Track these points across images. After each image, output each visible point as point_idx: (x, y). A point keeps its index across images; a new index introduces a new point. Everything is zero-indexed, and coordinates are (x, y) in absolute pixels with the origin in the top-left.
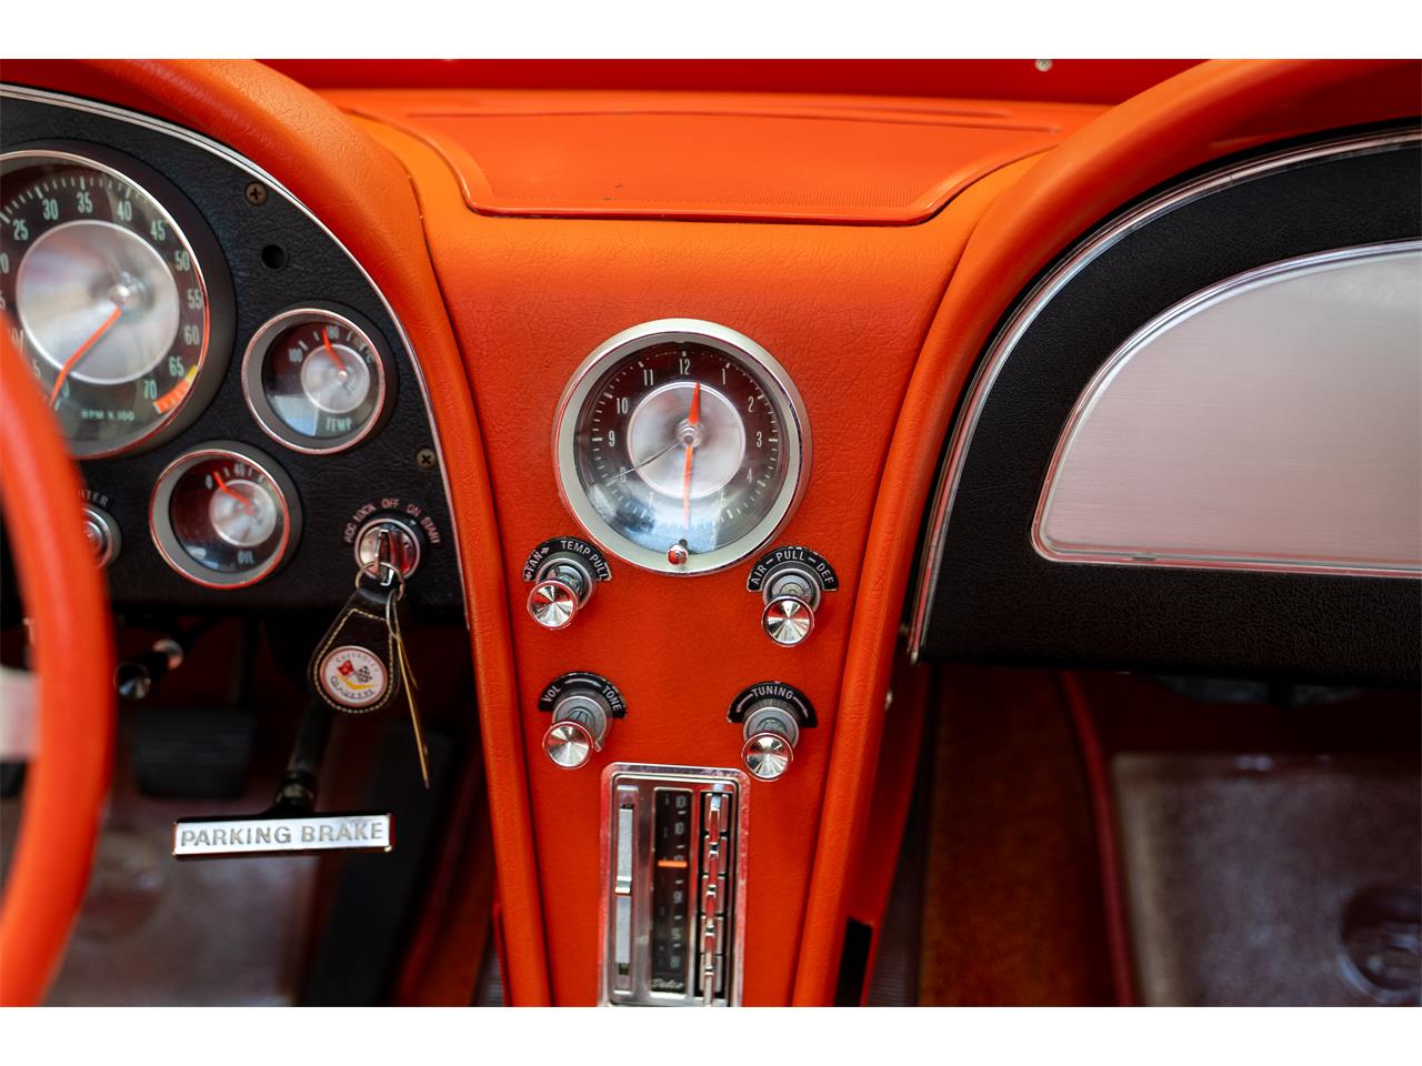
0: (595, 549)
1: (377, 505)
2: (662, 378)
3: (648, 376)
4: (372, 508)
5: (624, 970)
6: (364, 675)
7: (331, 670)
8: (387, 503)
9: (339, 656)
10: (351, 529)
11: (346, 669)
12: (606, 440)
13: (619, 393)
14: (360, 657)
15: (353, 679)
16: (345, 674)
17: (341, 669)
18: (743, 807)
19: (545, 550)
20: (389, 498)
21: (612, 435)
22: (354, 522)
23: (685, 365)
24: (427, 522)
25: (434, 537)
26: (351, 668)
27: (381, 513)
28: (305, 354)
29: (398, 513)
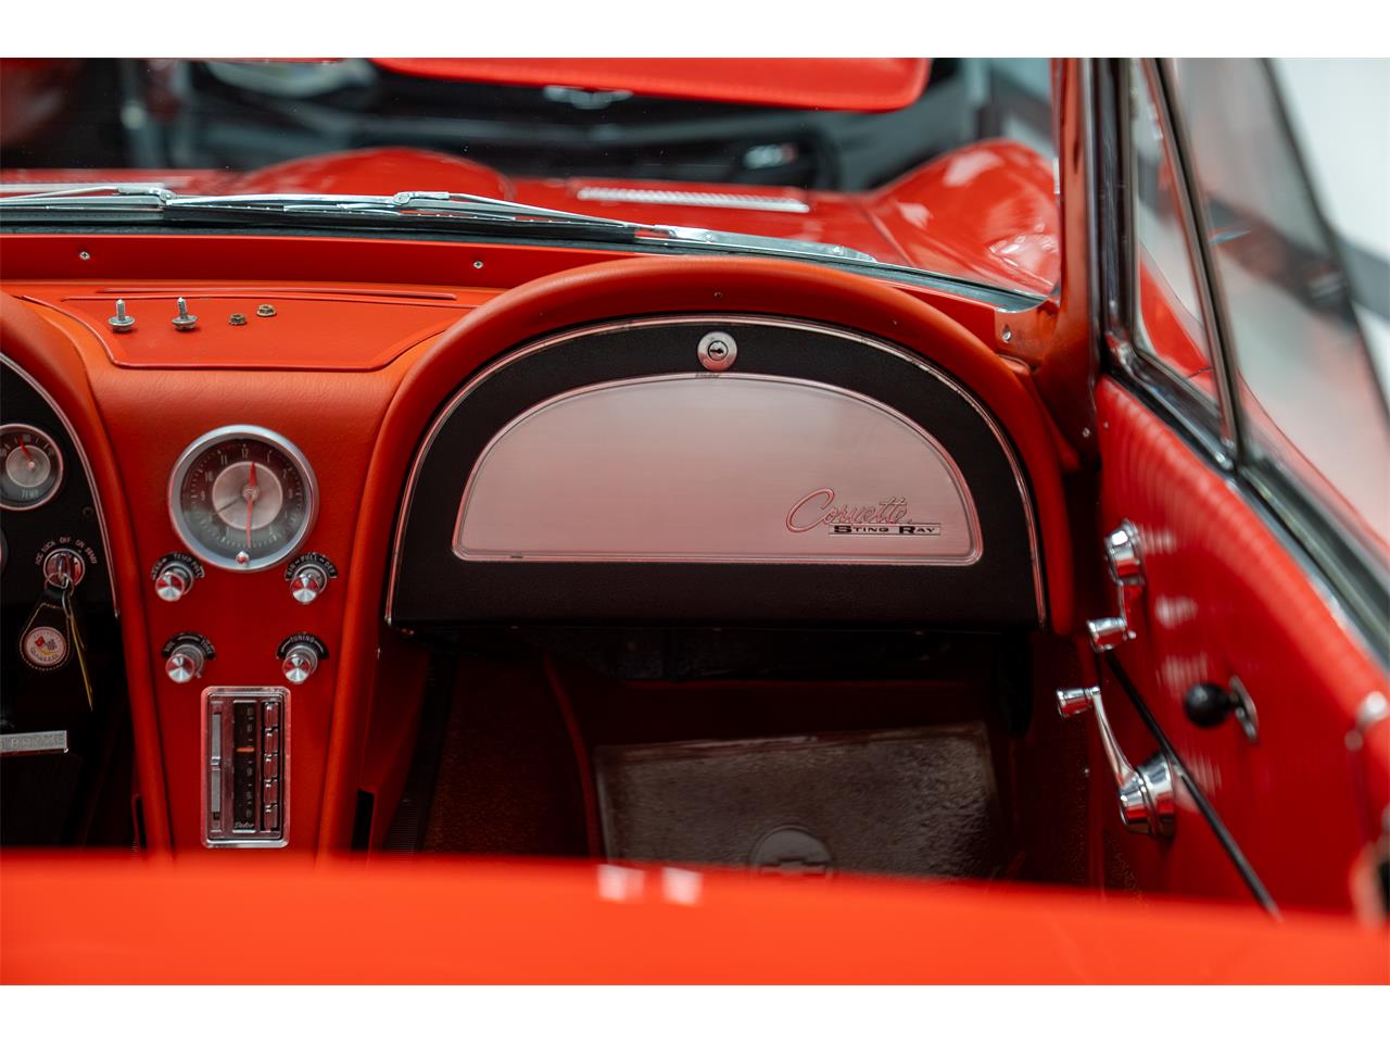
0: (195, 558)
1: (57, 541)
2: (232, 460)
3: (224, 459)
4: (53, 543)
5: (217, 816)
6: (52, 645)
7: (31, 643)
8: (63, 540)
9: (36, 634)
10: (40, 557)
11: (40, 642)
12: (200, 497)
13: (206, 469)
14: (49, 634)
15: (45, 648)
16: (39, 645)
17: (36, 642)
18: (288, 710)
19: (164, 560)
20: (64, 536)
21: (203, 494)
22: (42, 552)
23: (245, 451)
24: (89, 551)
25: (93, 559)
26: (43, 642)
27: (59, 545)
28: (9, 452)
29: (71, 545)
